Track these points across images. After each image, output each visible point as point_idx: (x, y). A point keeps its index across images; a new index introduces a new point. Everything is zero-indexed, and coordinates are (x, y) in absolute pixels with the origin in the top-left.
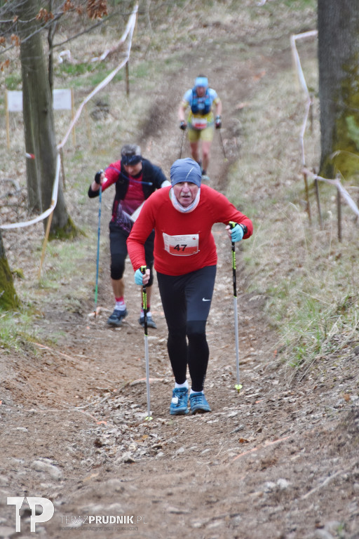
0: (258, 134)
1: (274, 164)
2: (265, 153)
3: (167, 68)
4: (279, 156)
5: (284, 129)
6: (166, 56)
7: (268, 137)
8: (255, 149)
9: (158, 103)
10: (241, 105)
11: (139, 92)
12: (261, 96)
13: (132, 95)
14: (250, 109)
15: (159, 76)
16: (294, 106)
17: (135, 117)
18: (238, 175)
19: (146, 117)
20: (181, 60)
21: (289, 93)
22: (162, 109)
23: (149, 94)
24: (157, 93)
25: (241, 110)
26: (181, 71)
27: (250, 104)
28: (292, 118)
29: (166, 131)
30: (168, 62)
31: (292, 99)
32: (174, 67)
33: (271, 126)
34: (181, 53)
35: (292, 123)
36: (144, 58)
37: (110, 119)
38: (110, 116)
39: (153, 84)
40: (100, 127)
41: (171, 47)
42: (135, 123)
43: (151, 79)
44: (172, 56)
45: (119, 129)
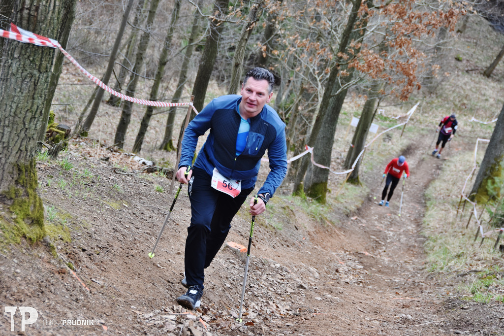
0: (449, 172)
1: (450, 187)
2: (448, 181)
3: (421, 132)
4: (454, 184)
5: (460, 174)
6: (423, 127)
7: (452, 175)
8: (445, 178)
9: (412, 144)
10: (446, 158)
11: (406, 137)
12: (455, 158)
13: (403, 137)
14: (449, 161)
15: (417, 134)
16: (468, 167)
17: (401, 146)
18: (434, 185)
19: (405, 148)
20: (429, 131)
21: (468, 161)
22: (413, 147)
23: (409, 139)
24: (413, 140)
25: (445, 160)
26: (427, 135)
27: (450, 159)
28: (465, 171)
29: (411, 157)
30: (423, 130)
31: (468, 163)
32: (424, 132)
33: (455, 171)
34: (429, 128)
35: (464, 173)
36: (414, 124)
37: (390, 143)
38: (390, 142)
39: (413, 136)
40: (384, 145)
41: (426, 124)
42: (399, 149)
43: (413, 134)
44: (425, 128)
45: (392, 148)
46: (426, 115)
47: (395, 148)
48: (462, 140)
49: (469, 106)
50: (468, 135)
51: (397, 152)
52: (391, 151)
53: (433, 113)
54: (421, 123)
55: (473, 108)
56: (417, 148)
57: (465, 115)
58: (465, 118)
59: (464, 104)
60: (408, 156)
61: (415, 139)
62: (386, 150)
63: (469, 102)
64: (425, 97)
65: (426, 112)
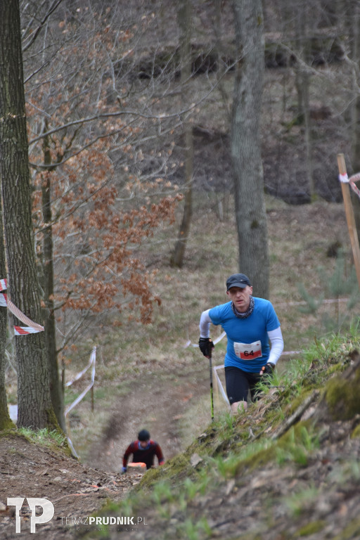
3: (119, 392)
6: (117, 384)
9: (115, 416)
10: (177, 417)
11: (101, 408)
13: (95, 411)
14: (184, 420)
15: (114, 398)
17: (100, 425)
19: (107, 425)
20: (129, 386)
22: (118, 420)
23: (106, 410)
24: (113, 409)
25: (177, 420)
26: (130, 394)
27: (184, 416)
29: (122, 435)
30: (119, 387)
32: (124, 391)
34: (128, 382)
36: (101, 385)
37: (81, 427)
38: (81, 424)
39: (109, 403)
40: (75, 432)
41: (121, 376)
42: (100, 429)
43: (108, 400)
44: (122, 384)
45: (89, 433)
46: (112, 363)
47: (93, 430)
48: (188, 381)
49: (172, 325)
50: (191, 369)
51: (99, 436)
52: (89, 437)
53: (121, 357)
54: (111, 378)
55: (180, 325)
56: (125, 419)
57: (173, 341)
58: (175, 346)
59: (162, 325)
60: (118, 436)
61: (114, 406)
62: (82, 438)
63: (169, 318)
64: (96, 336)
65: (109, 360)
